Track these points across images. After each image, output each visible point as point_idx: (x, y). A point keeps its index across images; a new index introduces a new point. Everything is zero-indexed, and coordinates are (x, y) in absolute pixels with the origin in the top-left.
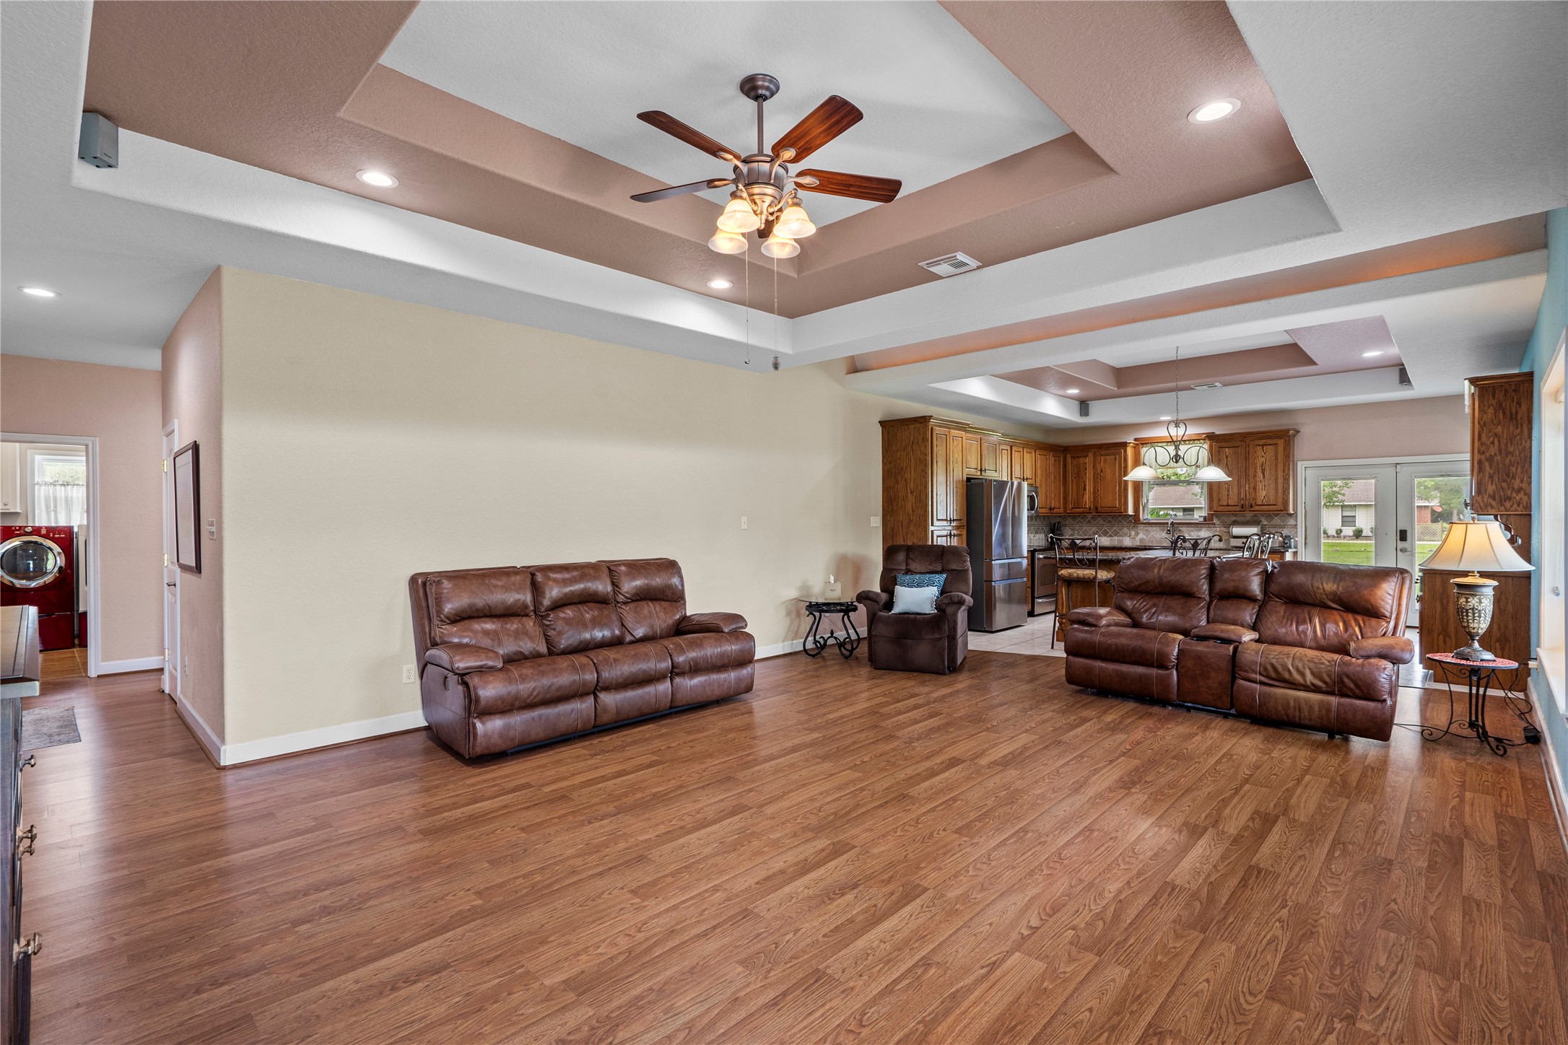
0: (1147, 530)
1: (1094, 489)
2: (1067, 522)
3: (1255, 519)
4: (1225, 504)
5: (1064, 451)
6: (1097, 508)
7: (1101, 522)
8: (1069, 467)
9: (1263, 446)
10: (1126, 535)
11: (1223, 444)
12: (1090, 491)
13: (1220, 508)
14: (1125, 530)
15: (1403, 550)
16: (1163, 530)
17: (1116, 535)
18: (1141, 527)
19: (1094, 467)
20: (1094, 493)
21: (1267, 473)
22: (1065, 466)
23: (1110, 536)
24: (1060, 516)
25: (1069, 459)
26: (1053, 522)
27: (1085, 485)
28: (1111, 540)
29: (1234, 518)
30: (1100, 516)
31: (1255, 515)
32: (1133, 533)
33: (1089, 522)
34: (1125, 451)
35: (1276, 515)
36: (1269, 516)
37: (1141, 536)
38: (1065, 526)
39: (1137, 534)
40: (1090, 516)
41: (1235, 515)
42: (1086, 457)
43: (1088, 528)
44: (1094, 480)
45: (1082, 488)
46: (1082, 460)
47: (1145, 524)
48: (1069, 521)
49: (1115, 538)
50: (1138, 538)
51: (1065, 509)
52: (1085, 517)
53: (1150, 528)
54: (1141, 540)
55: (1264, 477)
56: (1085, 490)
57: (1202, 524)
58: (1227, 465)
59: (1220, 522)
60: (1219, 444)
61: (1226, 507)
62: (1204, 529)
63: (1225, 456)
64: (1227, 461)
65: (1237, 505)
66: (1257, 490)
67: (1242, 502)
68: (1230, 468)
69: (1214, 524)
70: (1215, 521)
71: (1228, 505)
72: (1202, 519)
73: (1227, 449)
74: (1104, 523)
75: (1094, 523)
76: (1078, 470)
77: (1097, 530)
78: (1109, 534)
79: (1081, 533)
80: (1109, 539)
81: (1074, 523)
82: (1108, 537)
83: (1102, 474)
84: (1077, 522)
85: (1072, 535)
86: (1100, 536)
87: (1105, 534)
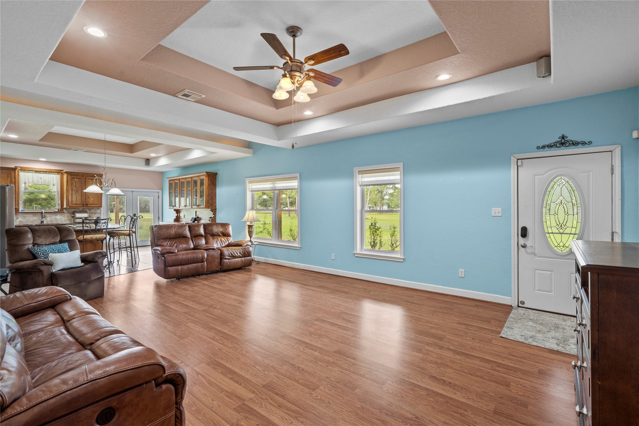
0: (24, 216)
3: (84, 210)
11: (74, 177)
13: (72, 205)
16: (35, 216)
29: (74, 210)
31: (84, 208)
34: (15, 173)
35: (93, 209)
36: (90, 209)
37: (20, 219)
41: (74, 208)
47: (23, 213)
50: (18, 220)
53: (26, 215)
54: (20, 222)
57: (57, 212)
58: (76, 186)
59: (67, 212)
60: (72, 176)
61: (75, 205)
62: (58, 215)
63: (75, 182)
64: (76, 184)
65: (81, 204)
66: (90, 198)
67: (83, 203)
68: (77, 188)
69: (64, 212)
70: (64, 211)
71: (76, 204)
72: (57, 210)
73: (76, 179)
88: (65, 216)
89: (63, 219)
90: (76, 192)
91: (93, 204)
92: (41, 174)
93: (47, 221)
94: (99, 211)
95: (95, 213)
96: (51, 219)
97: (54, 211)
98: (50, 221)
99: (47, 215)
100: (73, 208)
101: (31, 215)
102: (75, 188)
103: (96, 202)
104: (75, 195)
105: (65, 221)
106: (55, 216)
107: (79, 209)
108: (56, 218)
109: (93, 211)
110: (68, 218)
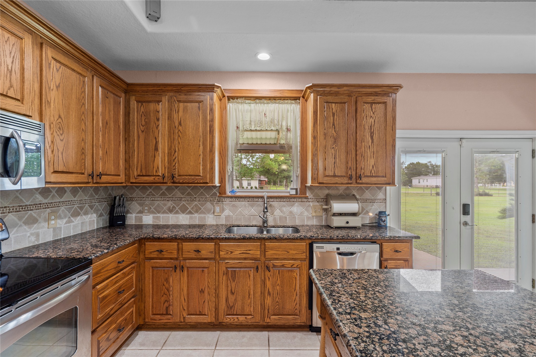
0: (234, 206)
1: (170, 149)
2: (134, 195)
3: (347, 192)
4: (331, 174)
5: (126, 92)
6: (173, 177)
7: (179, 194)
8: (135, 116)
9: (372, 103)
10: (208, 211)
11: (330, 98)
12: (164, 152)
13: (326, 180)
14: (209, 205)
15: (466, 224)
16: (252, 206)
17: (197, 212)
18: (227, 201)
19: (170, 118)
20: (170, 154)
21: (375, 137)
22: (127, 114)
23: (190, 213)
24: (124, 187)
25: (134, 104)
26: (114, 194)
27: (157, 143)
28: (191, 218)
29: (326, 192)
30: (177, 187)
32: (218, 209)
33: (163, 194)
35: (367, 188)
36: (364, 188)
37: (227, 212)
38: (132, 199)
39: (222, 210)
40: (164, 187)
41: (329, 188)
42: (159, 102)
43: (161, 203)
44: (170, 136)
45: (152, 147)
46: (152, 106)
47: (231, 197)
48: (137, 193)
49: (196, 215)
50: (223, 215)
51: (128, 176)
52: (158, 188)
53: (238, 203)
54: (227, 218)
55: (372, 142)
56: (156, 149)
57: (294, 198)
58: (334, 124)
59: (314, 196)
60: (325, 98)
61: (332, 178)
62: (297, 204)
63: (331, 114)
64: (334, 119)
65: (344, 176)
66: (366, 157)
67: (349, 173)
68: (337, 129)
69: (307, 198)
70: (307, 195)
71: (335, 176)
72: (293, 192)
73: (334, 105)
74: (182, 196)
75: (170, 196)
76: (146, 120)
77: (173, 205)
78: (188, 210)
79: (152, 209)
80: (188, 216)
81: (144, 196)
82: (187, 214)
83: (180, 128)
84: (148, 195)
85: (141, 212)
86: (177, 213)
87: (184, 210)
88: (309, 206)
89: (306, 213)
90: (335, 142)
91: (372, 176)
92: (266, 105)
93: (275, 219)
94: (381, 196)
95: (373, 201)
96: (281, 214)
97: (287, 194)
98: (281, 218)
99: (275, 204)
100: (326, 187)
101: (246, 203)
102: (332, 132)
103: (380, 169)
104: (333, 150)
105: (308, 218)
106: (289, 206)
107: (337, 189)
108: (291, 212)
109: (367, 195)
110: (315, 212)
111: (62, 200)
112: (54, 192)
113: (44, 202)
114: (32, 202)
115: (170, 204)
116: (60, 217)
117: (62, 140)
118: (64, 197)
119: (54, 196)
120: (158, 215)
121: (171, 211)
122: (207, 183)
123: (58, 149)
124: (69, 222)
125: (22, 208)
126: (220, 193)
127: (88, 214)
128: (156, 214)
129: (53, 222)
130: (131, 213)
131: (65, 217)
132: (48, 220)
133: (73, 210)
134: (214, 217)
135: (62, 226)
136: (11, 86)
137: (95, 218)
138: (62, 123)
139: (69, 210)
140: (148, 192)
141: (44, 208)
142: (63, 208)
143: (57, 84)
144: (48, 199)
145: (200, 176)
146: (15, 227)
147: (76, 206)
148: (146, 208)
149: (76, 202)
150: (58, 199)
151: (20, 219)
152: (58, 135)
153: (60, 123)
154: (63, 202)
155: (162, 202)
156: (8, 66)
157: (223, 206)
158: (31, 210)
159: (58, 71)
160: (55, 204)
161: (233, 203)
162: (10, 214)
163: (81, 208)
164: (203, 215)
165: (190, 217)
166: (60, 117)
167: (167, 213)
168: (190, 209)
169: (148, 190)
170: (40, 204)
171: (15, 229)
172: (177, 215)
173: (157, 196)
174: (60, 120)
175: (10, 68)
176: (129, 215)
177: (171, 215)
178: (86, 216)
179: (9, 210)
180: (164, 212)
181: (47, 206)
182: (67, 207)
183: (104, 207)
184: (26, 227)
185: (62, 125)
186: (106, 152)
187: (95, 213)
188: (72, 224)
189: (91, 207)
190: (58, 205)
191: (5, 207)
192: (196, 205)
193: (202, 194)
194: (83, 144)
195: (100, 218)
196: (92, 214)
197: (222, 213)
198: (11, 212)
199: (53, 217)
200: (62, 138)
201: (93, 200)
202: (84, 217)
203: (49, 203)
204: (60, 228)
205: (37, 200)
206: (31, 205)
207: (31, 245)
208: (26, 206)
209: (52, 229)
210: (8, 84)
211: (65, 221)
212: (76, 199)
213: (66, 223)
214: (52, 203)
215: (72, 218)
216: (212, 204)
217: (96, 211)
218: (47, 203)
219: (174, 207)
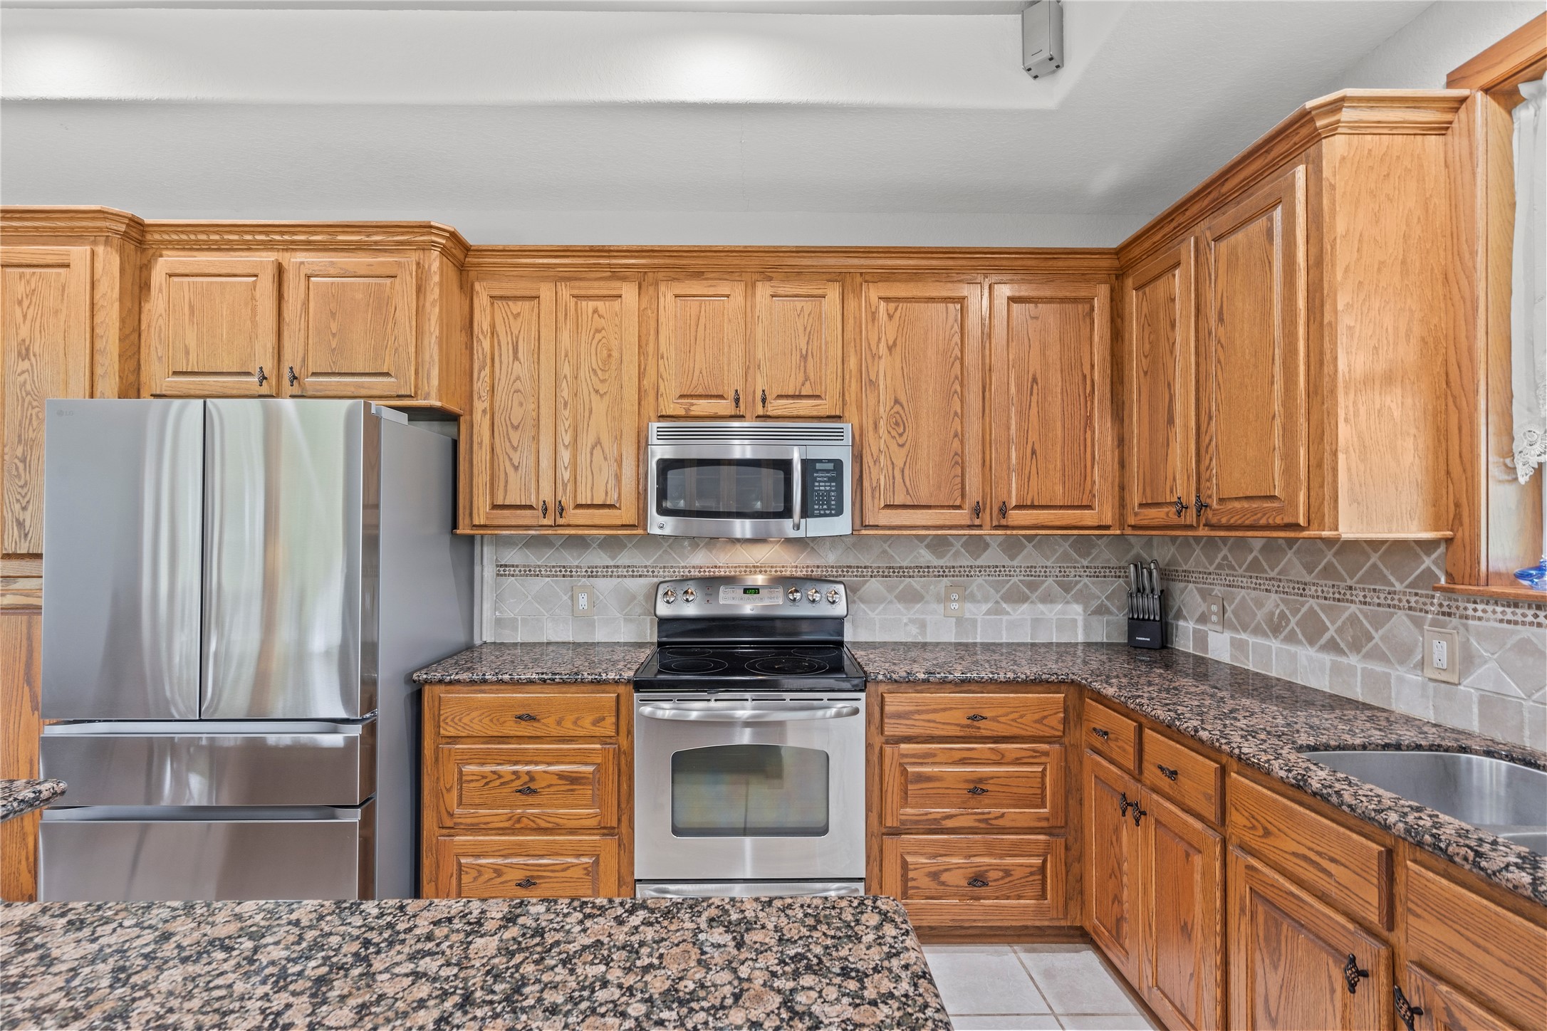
0: (1524, 647)
1: (1198, 404)
2: (1191, 564)
7: (1298, 572)
8: (1133, 334)
10: (1403, 654)
12: (1186, 427)
14: (1401, 622)
17: (1356, 647)
18: (1489, 618)
23: (1332, 646)
25: (1131, 300)
27: (1172, 399)
28: (1336, 668)
32: (1440, 651)
33: (1255, 566)
37: (1489, 675)
38: (1186, 577)
39: (1467, 661)
42: (1174, 267)
43: (1250, 597)
45: (1162, 417)
46: (1161, 288)
47: (1511, 601)
48: (1197, 559)
49: (1353, 660)
50: (1469, 687)
52: (1242, 544)
54: (1489, 702)
74: (1308, 579)
75: (1272, 574)
76: (1152, 337)
77: (1282, 607)
78: (1327, 636)
79: (1229, 614)
80: (1327, 658)
81: (1211, 569)
82: (1324, 648)
83: (1221, 330)
84: (1220, 567)
85: (1203, 619)
86: (1291, 638)
87: (1312, 632)
111: (978, 563)
112: (958, 545)
113: (936, 564)
114: (911, 562)
115: (1272, 601)
116: (972, 598)
117: (902, 446)
118: (983, 557)
119: (957, 554)
120: (1244, 636)
121: (1275, 627)
122: (1295, 526)
123: (893, 463)
124: (997, 611)
125: (894, 572)
126: (1450, 577)
127: (1052, 602)
128: (1235, 629)
129: (955, 606)
130: (1185, 619)
131: (986, 600)
132: (946, 599)
133: (1008, 586)
134: (1424, 687)
135: (979, 618)
136: (807, 379)
137: (1078, 614)
138: (901, 412)
139: (997, 586)
140: (1220, 556)
141: (935, 576)
142: (980, 580)
143: (891, 343)
144: (945, 559)
145: (1273, 498)
146: (882, 603)
147: (1015, 579)
148: (1214, 608)
149: (1018, 570)
150: (966, 561)
151: (890, 589)
152: (894, 437)
153: (898, 413)
154: (982, 567)
155: (1254, 594)
156: (801, 350)
157: (1466, 645)
158: (910, 577)
159: (890, 317)
160: (962, 570)
161: (1525, 632)
162: (873, 579)
163: (1033, 586)
164: (1379, 668)
165: (1334, 663)
166: (897, 401)
167: (1265, 635)
168: (1332, 632)
169: (1219, 550)
170: (928, 567)
171: (881, 607)
172: (1292, 648)
173: (1240, 571)
174: (897, 408)
175: (804, 352)
176: (1181, 623)
177: (1275, 644)
178: (1049, 606)
179: (872, 572)
180: (1257, 631)
181: (942, 573)
182: (991, 578)
183: (1110, 590)
184: (900, 606)
185: (903, 415)
186: (1034, 452)
187: (1077, 601)
188: (1005, 618)
189: (1066, 588)
190: (968, 572)
191: (865, 567)
192: (1353, 620)
193: (1375, 575)
194: (956, 443)
195: (1095, 618)
196: (1068, 602)
197: (1464, 673)
198: (875, 576)
199: (955, 596)
200: (901, 442)
201: (1072, 570)
202: (1041, 606)
203: (946, 567)
204: (974, 622)
205: (922, 559)
206: (910, 568)
207: (910, 640)
208: (900, 568)
209: (954, 620)
210: (801, 377)
211: (985, 607)
212: (1015, 563)
213: (988, 613)
214: (953, 567)
215: (1004, 605)
216: (1418, 623)
217: (1082, 598)
218: (942, 567)
219: (1283, 616)
